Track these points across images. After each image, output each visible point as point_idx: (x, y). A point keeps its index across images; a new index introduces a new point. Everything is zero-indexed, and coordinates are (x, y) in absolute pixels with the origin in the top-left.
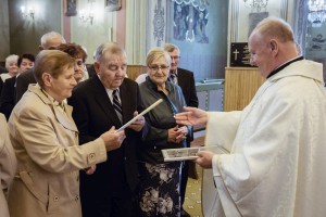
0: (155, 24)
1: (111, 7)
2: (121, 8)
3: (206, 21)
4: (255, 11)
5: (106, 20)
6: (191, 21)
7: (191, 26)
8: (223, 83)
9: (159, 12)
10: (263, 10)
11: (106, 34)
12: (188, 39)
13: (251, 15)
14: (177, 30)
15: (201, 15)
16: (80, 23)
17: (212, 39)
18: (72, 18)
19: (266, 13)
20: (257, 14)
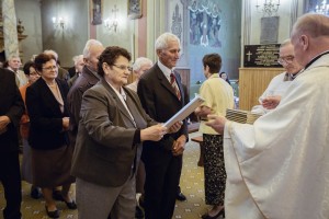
0: (173, 30)
1: (133, 15)
2: (142, 17)
3: (219, 26)
4: (267, 15)
5: (128, 27)
6: (205, 26)
7: (205, 32)
8: (237, 83)
9: (176, 18)
10: (274, 15)
11: (128, 40)
12: (202, 44)
13: (262, 19)
14: (193, 36)
15: (214, 22)
16: (105, 31)
17: (224, 43)
18: (98, 26)
19: (277, 18)
20: (268, 19)
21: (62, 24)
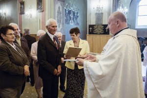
0: (57, 17)
1: (39, 10)
2: (43, 11)
3: (78, 16)
4: (98, 12)
5: (37, 16)
6: (72, 16)
7: (72, 19)
9: (59, 12)
10: (101, 12)
11: (37, 22)
12: (71, 24)
13: (96, 14)
14: (67, 20)
15: (76, 14)
16: (26, 17)
17: (80, 23)
18: (22, 15)
19: (102, 13)
20: (99, 14)
21: (5, 14)
